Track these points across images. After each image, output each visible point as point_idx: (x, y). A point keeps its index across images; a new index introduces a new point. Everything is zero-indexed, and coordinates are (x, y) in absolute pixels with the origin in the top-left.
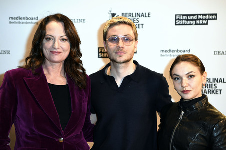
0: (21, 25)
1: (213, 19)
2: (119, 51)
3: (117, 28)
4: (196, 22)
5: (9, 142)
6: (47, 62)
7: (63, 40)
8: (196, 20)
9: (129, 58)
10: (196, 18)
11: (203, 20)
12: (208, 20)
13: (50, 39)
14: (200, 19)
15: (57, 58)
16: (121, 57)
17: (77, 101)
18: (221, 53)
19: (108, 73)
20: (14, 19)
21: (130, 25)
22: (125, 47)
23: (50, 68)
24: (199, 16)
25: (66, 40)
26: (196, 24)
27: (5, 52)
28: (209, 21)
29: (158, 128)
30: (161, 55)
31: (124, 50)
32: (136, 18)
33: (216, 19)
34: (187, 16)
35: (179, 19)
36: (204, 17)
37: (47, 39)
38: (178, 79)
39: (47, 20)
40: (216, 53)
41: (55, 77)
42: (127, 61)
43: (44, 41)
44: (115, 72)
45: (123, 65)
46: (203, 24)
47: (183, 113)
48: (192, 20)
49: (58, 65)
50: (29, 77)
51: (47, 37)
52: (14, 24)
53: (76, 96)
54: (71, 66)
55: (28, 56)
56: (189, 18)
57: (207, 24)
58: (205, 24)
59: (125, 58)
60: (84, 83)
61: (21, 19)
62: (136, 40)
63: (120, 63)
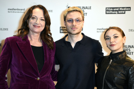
0: (15, 13)
2: (73, 27)
3: (72, 13)
4: (118, 12)
5: (6, 79)
6: (31, 32)
9: (79, 31)
13: (34, 18)
15: (37, 30)
16: (74, 31)
17: (48, 56)
18: (133, 30)
19: (66, 40)
20: (11, 9)
21: (80, 12)
22: (77, 25)
23: (32, 36)
25: (44, 20)
27: (5, 29)
29: (96, 71)
30: (97, 32)
31: (76, 27)
32: (83, 10)
34: (113, 8)
35: (108, 10)
37: (32, 18)
39: (34, 7)
40: (130, 30)
41: (35, 41)
42: (78, 33)
44: (71, 39)
45: (75, 35)
46: (122, 13)
47: (111, 61)
50: (20, 41)
52: (10, 13)
53: (47, 53)
54: (45, 36)
56: (114, 10)
59: (76, 31)
60: (52, 46)
61: (15, 10)
62: (83, 20)
63: (74, 34)
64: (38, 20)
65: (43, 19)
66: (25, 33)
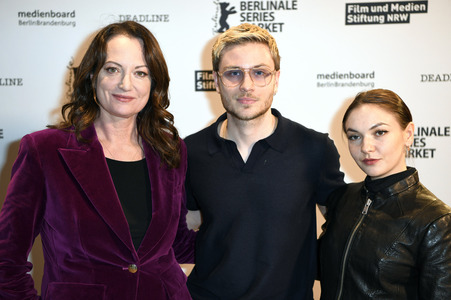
1: (419, 12)
2: (243, 96)
3: (238, 50)
4: (386, 18)
5: (30, 268)
6: (105, 115)
7: (140, 73)
8: (385, 14)
9: (264, 108)
10: (385, 9)
11: (399, 12)
12: (409, 13)
13: (113, 69)
14: (395, 12)
15: (124, 108)
16: (248, 107)
17: (162, 193)
18: (434, 78)
21: (265, 42)
22: (256, 88)
23: (110, 126)
24: (393, 5)
25: (145, 74)
26: (386, 22)
28: (412, 15)
29: (320, 232)
31: (254, 94)
33: (426, 11)
35: (352, 13)
36: (402, 8)
37: (108, 69)
38: (356, 137)
39: (110, 32)
40: (425, 78)
41: (121, 145)
42: (262, 114)
43: (102, 74)
44: (237, 133)
45: (251, 121)
46: (400, 22)
47: (369, 202)
48: (379, 14)
49: (126, 120)
50: (70, 147)
51: (108, 65)
53: (160, 182)
54: (151, 125)
55: (68, 101)
56: (373, 10)
57: (408, 21)
58: (404, 22)
59: (254, 109)
60: (177, 156)
62: (277, 68)
63: (247, 119)
64: (127, 77)
65: (145, 69)
66: (86, 119)
